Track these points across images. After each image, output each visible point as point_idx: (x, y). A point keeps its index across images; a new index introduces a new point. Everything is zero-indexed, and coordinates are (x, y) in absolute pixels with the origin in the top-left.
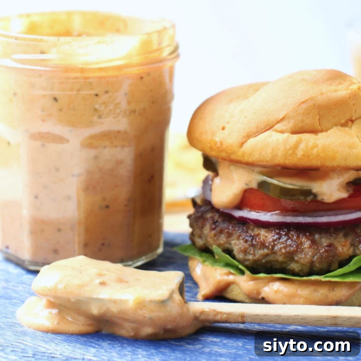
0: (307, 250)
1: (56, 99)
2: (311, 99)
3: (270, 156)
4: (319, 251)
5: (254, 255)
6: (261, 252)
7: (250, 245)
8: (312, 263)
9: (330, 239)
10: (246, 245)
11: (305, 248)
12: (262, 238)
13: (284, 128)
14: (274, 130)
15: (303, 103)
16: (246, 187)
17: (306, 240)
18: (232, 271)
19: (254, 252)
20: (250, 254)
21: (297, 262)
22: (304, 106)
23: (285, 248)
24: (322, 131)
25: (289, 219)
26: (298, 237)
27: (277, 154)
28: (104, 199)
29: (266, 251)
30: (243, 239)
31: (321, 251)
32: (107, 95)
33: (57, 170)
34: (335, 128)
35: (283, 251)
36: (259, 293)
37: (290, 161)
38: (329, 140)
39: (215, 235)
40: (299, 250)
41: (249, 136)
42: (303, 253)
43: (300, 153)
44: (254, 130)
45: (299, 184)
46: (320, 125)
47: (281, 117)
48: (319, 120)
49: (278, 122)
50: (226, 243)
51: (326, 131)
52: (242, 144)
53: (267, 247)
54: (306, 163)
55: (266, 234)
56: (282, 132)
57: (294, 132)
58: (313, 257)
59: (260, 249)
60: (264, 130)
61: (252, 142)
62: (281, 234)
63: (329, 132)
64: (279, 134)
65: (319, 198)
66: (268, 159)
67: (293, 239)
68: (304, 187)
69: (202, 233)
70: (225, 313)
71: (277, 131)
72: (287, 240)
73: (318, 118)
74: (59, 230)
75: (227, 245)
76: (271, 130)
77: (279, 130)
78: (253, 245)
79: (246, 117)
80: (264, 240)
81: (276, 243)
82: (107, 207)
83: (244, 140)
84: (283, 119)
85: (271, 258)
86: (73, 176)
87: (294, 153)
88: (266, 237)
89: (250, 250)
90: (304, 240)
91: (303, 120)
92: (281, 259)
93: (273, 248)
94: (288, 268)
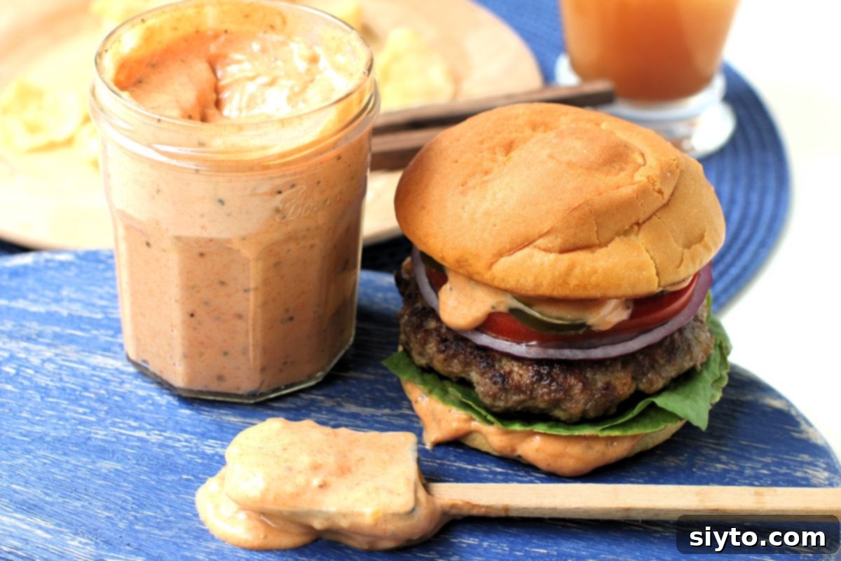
0: (578, 396)
1: (221, 202)
2: (587, 203)
3: (531, 285)
4: (594, 396)
5: (507, 401)
6: (515, 398)
7: (500, 389)
8: (584, 412)
9: (606, 375)
10: (495, 389)
11: (576, 394)
12: (516, 377)
13: (550, 245)
14: (535, 247)
15: (576, 209)
16: (492, 311)
17: (576, 382)
18: (474, 416)
19: (506, 397)
20: (500, 399)
21: (564, 410)
22: (576, 214)
23: (549, 394)
24: (601, 246)
25: (552, 353)
26: (565, 378)
27: (541, 283)
28: (287, 311)
29: (522, 397)
30: (491, 379)
31: (596, 397)
32: (294, 190)
33: (222, 283)
34: (617, 240)
35: (546, 397)
36: (514, 450)
37: (558, 292)
38: (610, 260)
39: (445, 360)
40: (568, 398)
41: (500, 255)
42: (574, 401)
43: (573, 282)
44: (508, 246)
45: (569, 317)
46: (598, 239)
47: (546, 230)
48: (597, 232)
49: (541, 236)
50: (461, 372)
51: (606, 244)
52: (490, 266)
53: (524, 393)
54: (581, 294)
55: (521, 372)
56: (547, 250)
57: (563, 251)
58: (586, 404)
59: (515, 394)
60: (521, 247)
61: (505, 262)
62: (542, 374)
63: (611, 246)
64: (543, 253)
65: (595, 328)
66: (528, 288)
67: (559, 380)
68: (576, 320)
69: (424, 349)
70: (483, 506)
71: (540, 248)
72: (551, 382)
73: (595, 229)
74: (226, 354)
75: (463, 375)
76: (531, 246)
77: (542, 247)
78: (504, 390)
79: (495, 226)
80: (519, 382)
81: (535, 386)
82: (291, 319)
83: (493, 260)
84: (548, 233)
85: (530, 404)
86: (246, 291)
87: (566, 283)
88: (521, 375)
89: (501, 395)
90: (572, 381)
91: (575, 234)
92: (542, 405)
93: (531, 393)
94: (552, 414)
